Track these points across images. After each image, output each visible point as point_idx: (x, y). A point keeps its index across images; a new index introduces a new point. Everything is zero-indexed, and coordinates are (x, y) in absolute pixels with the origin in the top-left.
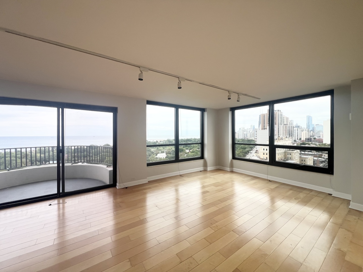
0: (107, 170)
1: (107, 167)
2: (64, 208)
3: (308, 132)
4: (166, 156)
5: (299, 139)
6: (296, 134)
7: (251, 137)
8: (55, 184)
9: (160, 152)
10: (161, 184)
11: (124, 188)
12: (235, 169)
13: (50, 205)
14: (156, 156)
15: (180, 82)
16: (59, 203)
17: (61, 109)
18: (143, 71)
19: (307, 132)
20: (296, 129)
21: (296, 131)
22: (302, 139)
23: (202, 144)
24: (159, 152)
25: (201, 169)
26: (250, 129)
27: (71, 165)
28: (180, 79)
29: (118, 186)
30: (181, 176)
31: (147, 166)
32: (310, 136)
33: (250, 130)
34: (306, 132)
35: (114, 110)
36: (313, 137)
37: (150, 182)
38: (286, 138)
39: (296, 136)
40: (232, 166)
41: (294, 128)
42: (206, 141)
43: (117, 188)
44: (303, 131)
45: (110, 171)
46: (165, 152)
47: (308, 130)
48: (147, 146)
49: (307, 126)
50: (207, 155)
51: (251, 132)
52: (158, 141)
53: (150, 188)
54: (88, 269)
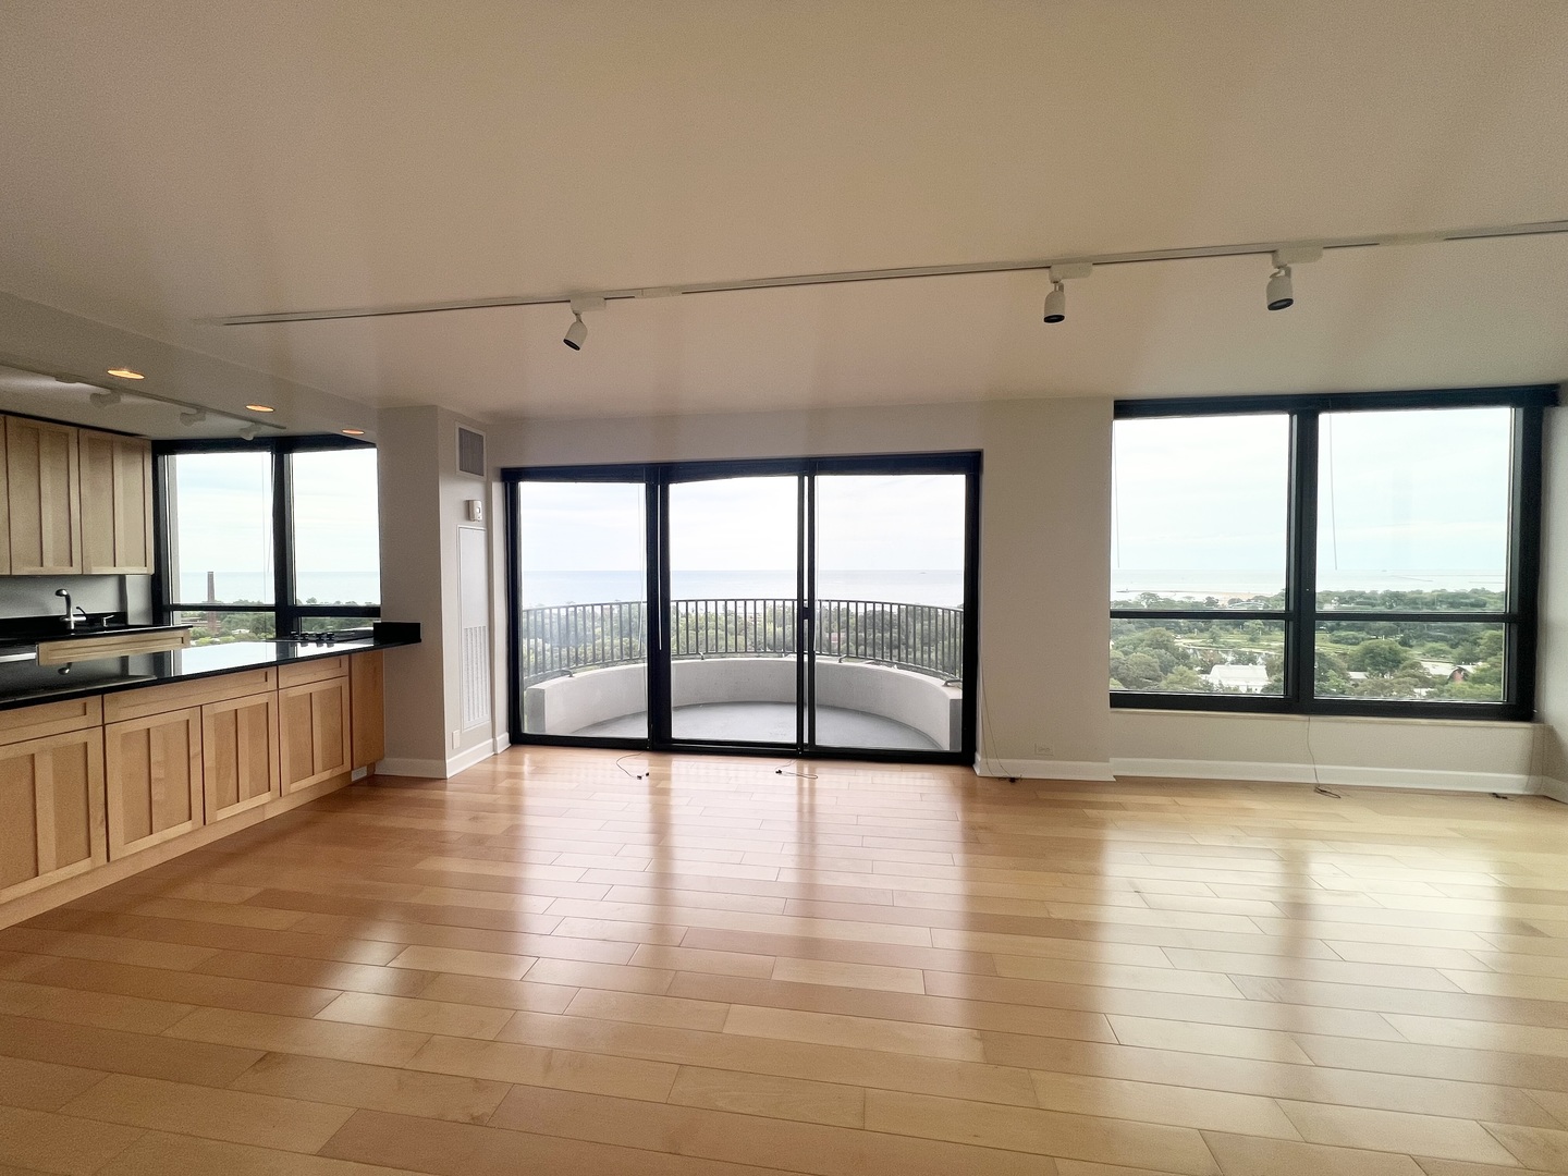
0: (944, 695)
1: (946, 685)
2: (812, 791)
4: (1267, 683)
8: (790, 715)
9: (1230, 658)
10: (1182, 801)
11: (1004, 778)
13: (780, 772)
14: (1203, 677)
15: (1283, 273)
16: (800, 775)
17: (806, 478)
18: (1064, 278)
23: (1526, 620)
24: (1224, 656)
28: (1283, 258)
29: (981, 765)
30: (1321, 790)
31: (1113, 705)
35: (968, 464)
37: (1123, 782)
43: (978, 773)
45: (953, 702)
46: (1260, 660)
48: (1115, 614)
53: (1121, 806)
54: (850, 989)
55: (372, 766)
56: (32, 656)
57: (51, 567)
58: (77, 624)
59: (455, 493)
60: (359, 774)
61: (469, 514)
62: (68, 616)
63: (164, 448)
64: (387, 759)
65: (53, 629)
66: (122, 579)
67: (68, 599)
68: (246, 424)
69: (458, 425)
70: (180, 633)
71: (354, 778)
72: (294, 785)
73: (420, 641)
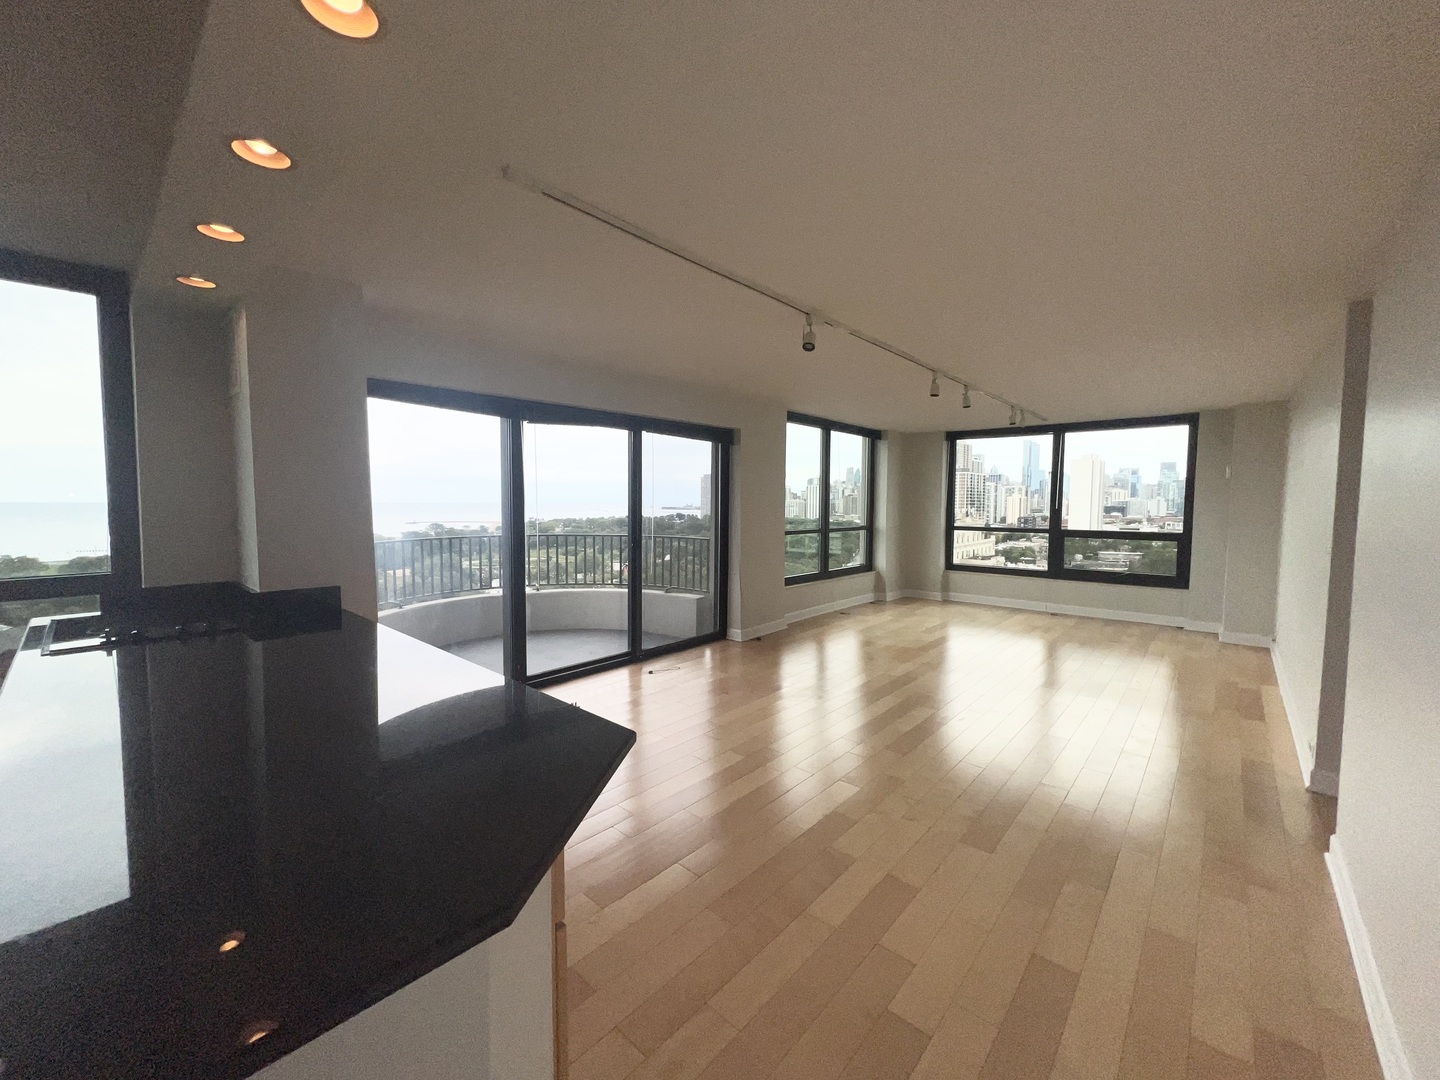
3: (1027, 495)
5: (998, 520)
6: (992, 504)
7: (846, 512)
11: (753, 639)
12: (954, 596)
19: (1024, 497)
20: (993, 484)
21: (993, 494)
22: (1009, 521)
23: (870, 528)
25: (870, 597)
26: (844, 482)
27: (535, 592)
29: (736, 633)
30: (841, 612)
31: (786, 585)
32: (1033, 511)
33: (844, 485)
34: (1019, 496)
36: (1041, 514)
38: (967, 516)
39: (992, 510)
40: (946, 587)
41: (987, 484)
42: (882, 520)
43: (739, 640)
44: (1010, 492)
47: (1027, 492)
49: (1024, 476)
50: (882, 560)
51: (846, 494)
52: (486, 525)
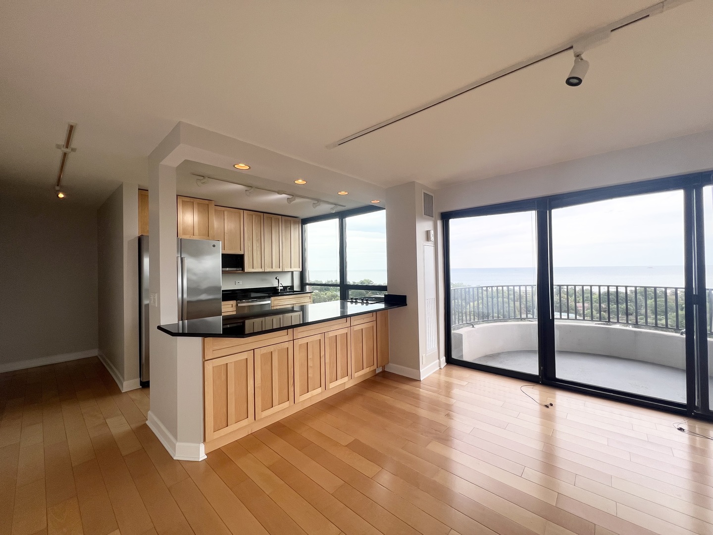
55: (384, 367)
56: (269, 302)
57: (275, 269)
58: (281, 290)
59: (423, 226)
60: (379, 370)
61: (428, 239)
62: (278, 287)
63: (305, 221)
64: (390, 364)
65: (273, 292)
66: (292, 272)
67: (278, 280)
68: (333, 206)
69: (423, 191)
70: (309, 295)
71: (377, 372)
72: (356, 374)
73: (406, 305)
